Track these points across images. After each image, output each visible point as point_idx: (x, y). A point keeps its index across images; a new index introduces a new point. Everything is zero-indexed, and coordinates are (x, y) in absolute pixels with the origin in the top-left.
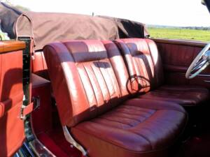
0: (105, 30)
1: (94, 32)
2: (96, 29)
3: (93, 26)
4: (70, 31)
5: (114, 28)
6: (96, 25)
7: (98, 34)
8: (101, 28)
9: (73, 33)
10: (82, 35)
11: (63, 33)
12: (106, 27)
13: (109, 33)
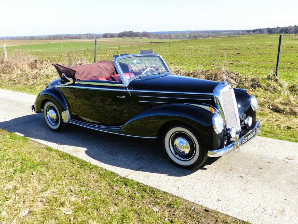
0: (107, 69)
1: (101, 72)
2: (101, 70)
3: (100, 69)
4: (89, 74)
5: (112, 68)
6: (101, 68)
7: (103, 73)
8: (104, 69)
9: (90, 74)
10: (95, 75)
11: (86, 75)
12: (107, 68)
13: (109, 72)
